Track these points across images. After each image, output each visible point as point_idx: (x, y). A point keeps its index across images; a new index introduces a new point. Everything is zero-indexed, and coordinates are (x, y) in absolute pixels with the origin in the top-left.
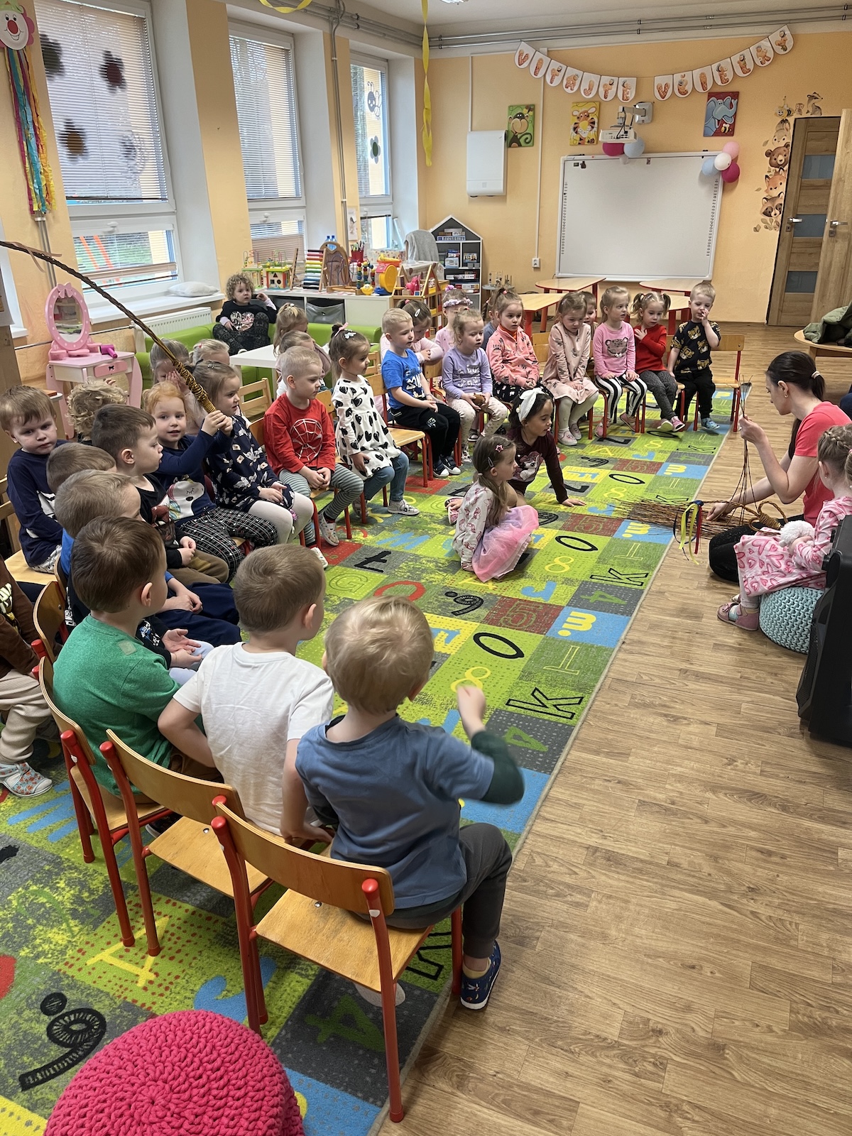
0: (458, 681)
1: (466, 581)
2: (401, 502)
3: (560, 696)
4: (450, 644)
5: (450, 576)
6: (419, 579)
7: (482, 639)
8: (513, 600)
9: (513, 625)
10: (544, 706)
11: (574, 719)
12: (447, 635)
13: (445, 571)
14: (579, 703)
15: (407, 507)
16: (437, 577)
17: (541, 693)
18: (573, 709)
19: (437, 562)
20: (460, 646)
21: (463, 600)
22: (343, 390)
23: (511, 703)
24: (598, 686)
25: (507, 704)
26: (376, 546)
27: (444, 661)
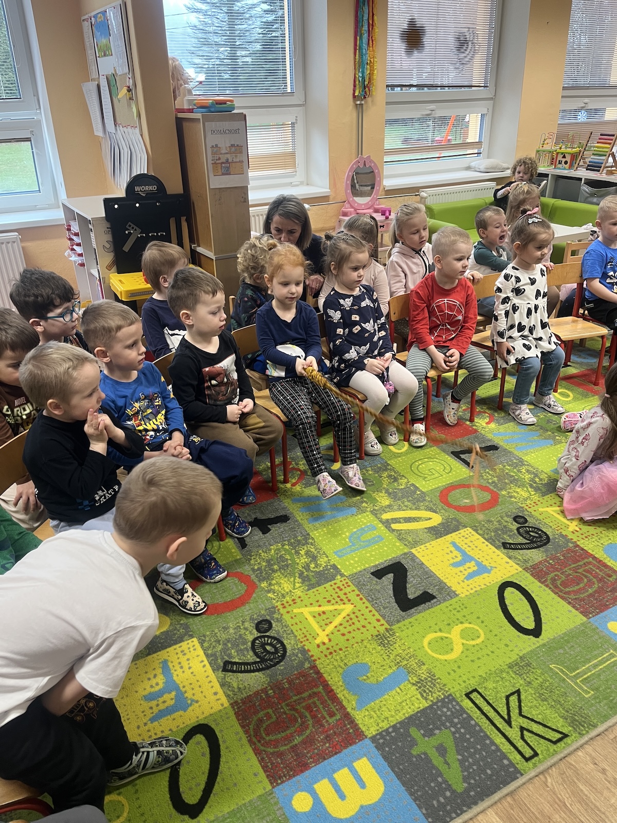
0: (439, 634)
1: (550, 510)
2: (546, 398)
3: (539, 718)
4: (471, 581)
5: (536, 497)
6: (501, 489)
7: (509, 592)
8: (586, 554)
9: (558, 589)
10: (509, 722)
11: (530, 764)
12: (476, 568)
13: (537, 489)
14: (555, 743)
15: (552, 403)
16: (523, 493)
17: (520, 701)
18: (541, 746)
19: (536, 475)
20: (478, 588)
21: (527, 532)
22: (507, 277)
23: (474, 696)
24: (600, 729)
25: (468, 695)
26: (490, 436)
27: (445, 600)
